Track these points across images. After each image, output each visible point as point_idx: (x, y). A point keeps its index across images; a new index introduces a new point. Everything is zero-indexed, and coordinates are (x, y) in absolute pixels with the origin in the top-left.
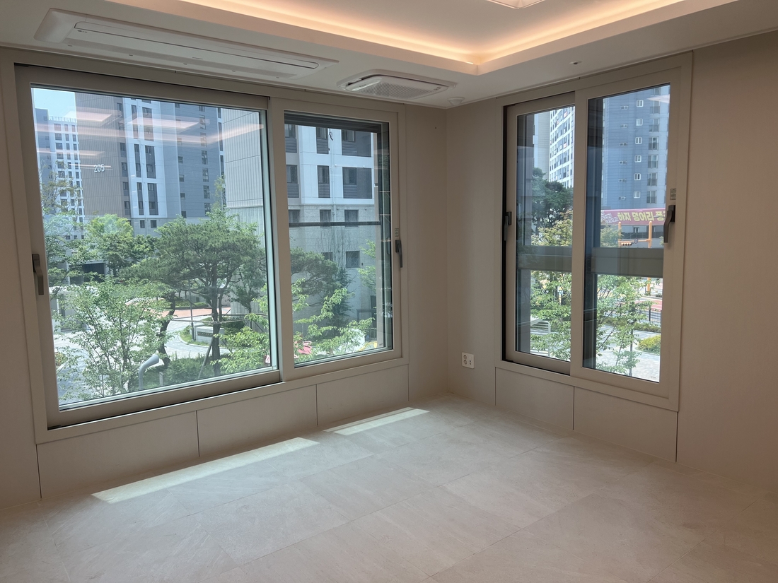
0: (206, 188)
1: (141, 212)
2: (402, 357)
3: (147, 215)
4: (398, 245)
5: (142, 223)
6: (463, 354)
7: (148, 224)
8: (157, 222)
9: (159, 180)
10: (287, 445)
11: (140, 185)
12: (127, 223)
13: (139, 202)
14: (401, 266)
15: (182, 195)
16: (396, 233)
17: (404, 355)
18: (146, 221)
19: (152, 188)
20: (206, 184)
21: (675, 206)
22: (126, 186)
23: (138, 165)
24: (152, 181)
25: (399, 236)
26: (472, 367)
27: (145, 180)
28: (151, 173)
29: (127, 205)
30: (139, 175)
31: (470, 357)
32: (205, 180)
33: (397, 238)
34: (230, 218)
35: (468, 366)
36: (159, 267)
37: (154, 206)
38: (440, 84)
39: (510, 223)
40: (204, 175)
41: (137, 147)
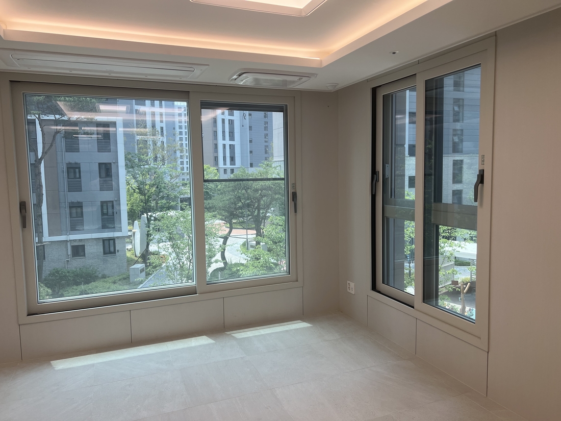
0: (266, 146)
1: (225, 164)
2: (297, 281)
3: (228, 165)
4: (294, 195)
5: (225, 171)
6: (348, 282)
7: (229, 171)
8: (235, 170)
9: (237, 143)
10: (193, 341)
11: (224, 146)
12: (216, 171)
13: (224, 157)
14: (296, 211)
15: (251, 152)
16: (293, 187)
17: (299, 280)
18: (228, 169)
19: (232, 147)
20: (266, 144)
21: (483, 170)
22: (216, 146)
23: (224, 132)
24: (232, 143)
25: (295, 189)
26: (353, 292)
27: (228, 142)
28: (232, 138)
29: (216, 159)
30: (224, 139)
31: (352, 285)
32: (266, 142)
33: (293, 191)
34: (275, 168)
35: (351, 291)
36: (224, 201)
37: (232, 159)
38: (301, 76)
39: (377, 180)
40: (265, 138)
41: (223, 120)
